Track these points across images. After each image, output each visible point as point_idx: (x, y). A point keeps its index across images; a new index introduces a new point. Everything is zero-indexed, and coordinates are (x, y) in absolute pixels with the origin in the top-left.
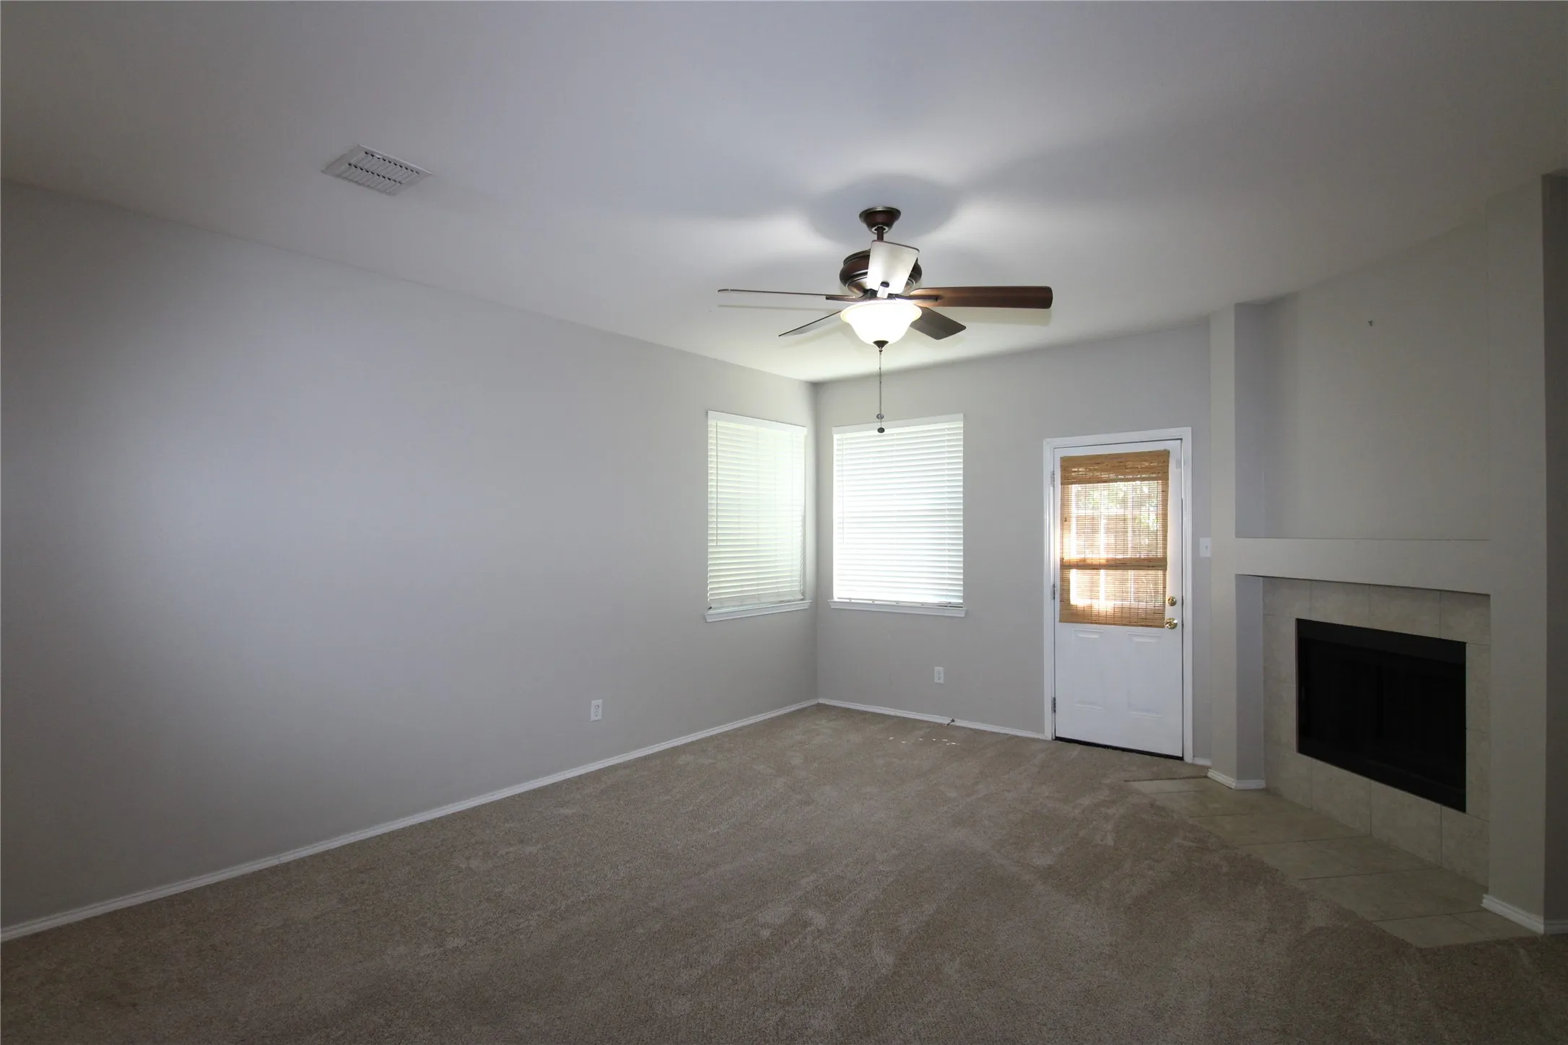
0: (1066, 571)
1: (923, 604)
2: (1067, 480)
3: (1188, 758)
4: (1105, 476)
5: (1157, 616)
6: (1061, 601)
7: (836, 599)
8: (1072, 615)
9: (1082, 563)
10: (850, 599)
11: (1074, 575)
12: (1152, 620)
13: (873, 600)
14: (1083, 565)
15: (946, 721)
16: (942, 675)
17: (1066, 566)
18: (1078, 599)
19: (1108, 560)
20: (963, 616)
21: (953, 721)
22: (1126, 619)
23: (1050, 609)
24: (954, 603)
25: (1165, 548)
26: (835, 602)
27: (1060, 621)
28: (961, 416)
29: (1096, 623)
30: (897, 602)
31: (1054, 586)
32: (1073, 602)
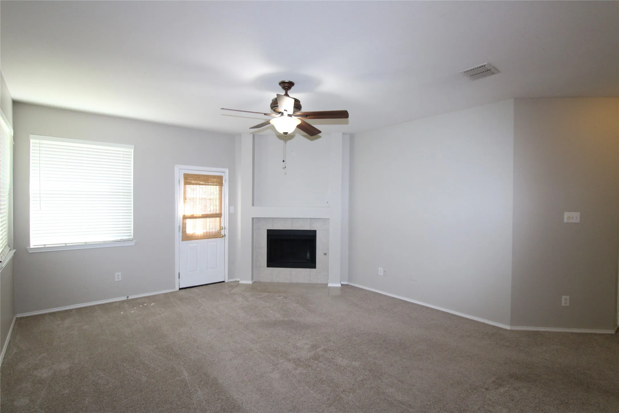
0: (185, 220)
1: (104, 242)
2: (186, 183)
3: (226, 281)
4: (202, 183)
5: (219, 234)
6: (183, 232)
7: (32, 247)
8: (186, 237)
9: (192, 216)
10: (45, 245)
11: (188, 222)
12: (217, 235)
13: (66, 244)
14: (192, 217)
15: (124, 298)
16: (120, 277)
17: (185, 218)
18: (189, 231)
19: (202, 215)
20: (134, 245)
21: (128, 297)
22: (208, 236)
23: (178, 236)
24: (126, 239)
25: (221, 210)
26: (32, 248)
27: (182, 241)
28: (133, 146)
29: (197, 239)
30: (86, 243)
31: (179, 226)
32: (187, 232)
